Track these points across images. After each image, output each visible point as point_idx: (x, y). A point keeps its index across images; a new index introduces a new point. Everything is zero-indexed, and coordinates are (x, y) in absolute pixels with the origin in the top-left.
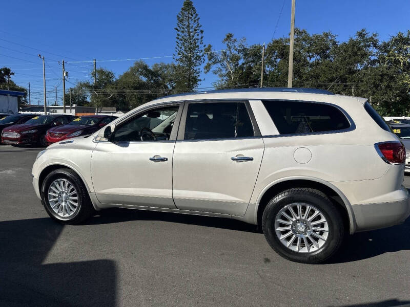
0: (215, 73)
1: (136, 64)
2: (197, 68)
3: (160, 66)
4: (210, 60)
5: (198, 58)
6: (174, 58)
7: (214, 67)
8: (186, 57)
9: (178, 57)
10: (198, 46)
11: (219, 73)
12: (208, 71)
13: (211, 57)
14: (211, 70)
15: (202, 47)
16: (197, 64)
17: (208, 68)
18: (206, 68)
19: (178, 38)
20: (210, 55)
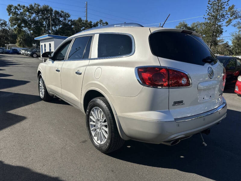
0: (234, 26)
1: (180, 24)
2: (221, 23)
3: (196, 24)
4: (231, 16)
5: (223, 16)
6: (204, 18)
7: (234, 22)
8: (213, 16)
9: (207, 17)
10: (224, 8)
11: (238, 26)
12: (229, 25)
13: (233, 14)
14: (231, 24)
15: (227, 8)
16: (221, 20)
17: (229, 22)
18: (227, 22)
19: (209, 4)
20: (232, 12)
